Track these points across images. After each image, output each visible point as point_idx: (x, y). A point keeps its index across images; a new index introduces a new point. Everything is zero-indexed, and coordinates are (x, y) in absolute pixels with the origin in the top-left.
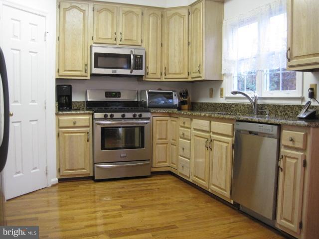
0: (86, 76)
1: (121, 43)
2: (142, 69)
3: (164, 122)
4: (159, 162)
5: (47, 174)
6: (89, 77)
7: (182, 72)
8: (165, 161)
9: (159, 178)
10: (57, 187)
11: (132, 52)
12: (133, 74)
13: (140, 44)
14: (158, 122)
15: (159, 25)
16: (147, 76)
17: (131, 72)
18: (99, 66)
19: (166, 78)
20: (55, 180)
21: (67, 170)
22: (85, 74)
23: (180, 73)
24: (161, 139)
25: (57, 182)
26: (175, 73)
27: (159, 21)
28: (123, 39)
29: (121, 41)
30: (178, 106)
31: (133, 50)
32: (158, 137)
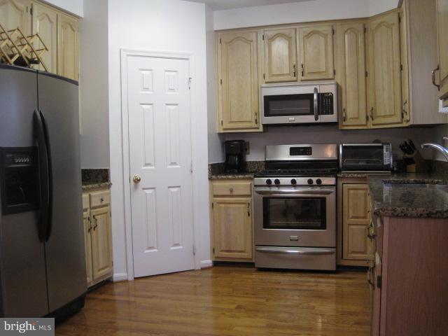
0: (257, 128)
1: (303, 78)
2: (332, 113)
3: (359, 191)
4: (353, 252)
5: (194, 254)
6: (261, 130)
7: (393, 113)
8: (363, 250)
9: (350, 276)
10: (211, 271)
11: (316, 90)
12: (319, 121)
13: (331, 77)
14: (351, 192)
15: (361, 44)
16: (344, 123)
17: (316, 119)
18: (271, 113)
19: (373, 125)
20: (208, 262)
21: (222, 251)
22: (256, 126)
23: (391, 116)
24: (357, 217)
25: (211, 265)
26: (385, 116)
27: (361, 39)
28: (306, 72)
29: (303, 75)
30: (391, 167)
31: (318, 87)
32: (351, 214)
